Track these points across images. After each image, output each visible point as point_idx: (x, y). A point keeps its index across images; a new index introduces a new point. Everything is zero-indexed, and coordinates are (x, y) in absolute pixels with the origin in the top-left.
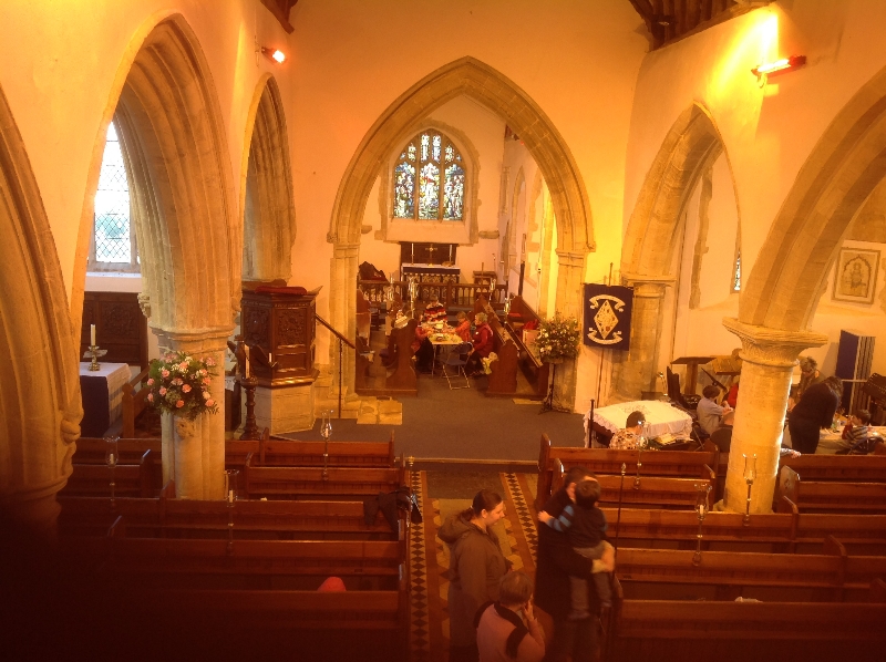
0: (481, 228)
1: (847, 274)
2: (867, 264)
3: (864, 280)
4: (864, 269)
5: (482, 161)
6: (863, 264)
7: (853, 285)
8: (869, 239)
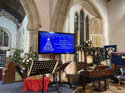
0: (12, 48)
1: (95, 41)
2: (99, 39)
3: (99, 42)
4: (98, 40)
5: (12, 35)
6: (98, 39)
7: (97, 44)
8: (98, 34)
